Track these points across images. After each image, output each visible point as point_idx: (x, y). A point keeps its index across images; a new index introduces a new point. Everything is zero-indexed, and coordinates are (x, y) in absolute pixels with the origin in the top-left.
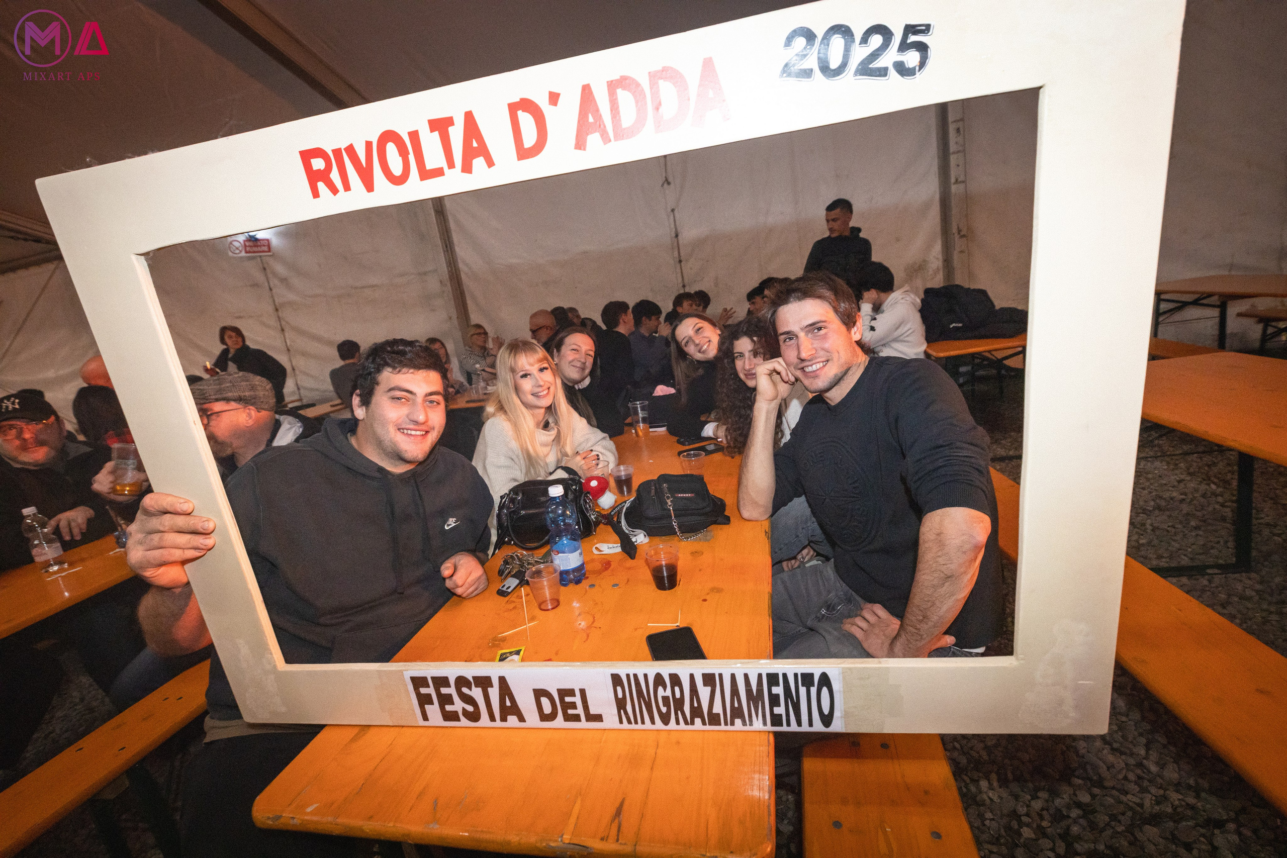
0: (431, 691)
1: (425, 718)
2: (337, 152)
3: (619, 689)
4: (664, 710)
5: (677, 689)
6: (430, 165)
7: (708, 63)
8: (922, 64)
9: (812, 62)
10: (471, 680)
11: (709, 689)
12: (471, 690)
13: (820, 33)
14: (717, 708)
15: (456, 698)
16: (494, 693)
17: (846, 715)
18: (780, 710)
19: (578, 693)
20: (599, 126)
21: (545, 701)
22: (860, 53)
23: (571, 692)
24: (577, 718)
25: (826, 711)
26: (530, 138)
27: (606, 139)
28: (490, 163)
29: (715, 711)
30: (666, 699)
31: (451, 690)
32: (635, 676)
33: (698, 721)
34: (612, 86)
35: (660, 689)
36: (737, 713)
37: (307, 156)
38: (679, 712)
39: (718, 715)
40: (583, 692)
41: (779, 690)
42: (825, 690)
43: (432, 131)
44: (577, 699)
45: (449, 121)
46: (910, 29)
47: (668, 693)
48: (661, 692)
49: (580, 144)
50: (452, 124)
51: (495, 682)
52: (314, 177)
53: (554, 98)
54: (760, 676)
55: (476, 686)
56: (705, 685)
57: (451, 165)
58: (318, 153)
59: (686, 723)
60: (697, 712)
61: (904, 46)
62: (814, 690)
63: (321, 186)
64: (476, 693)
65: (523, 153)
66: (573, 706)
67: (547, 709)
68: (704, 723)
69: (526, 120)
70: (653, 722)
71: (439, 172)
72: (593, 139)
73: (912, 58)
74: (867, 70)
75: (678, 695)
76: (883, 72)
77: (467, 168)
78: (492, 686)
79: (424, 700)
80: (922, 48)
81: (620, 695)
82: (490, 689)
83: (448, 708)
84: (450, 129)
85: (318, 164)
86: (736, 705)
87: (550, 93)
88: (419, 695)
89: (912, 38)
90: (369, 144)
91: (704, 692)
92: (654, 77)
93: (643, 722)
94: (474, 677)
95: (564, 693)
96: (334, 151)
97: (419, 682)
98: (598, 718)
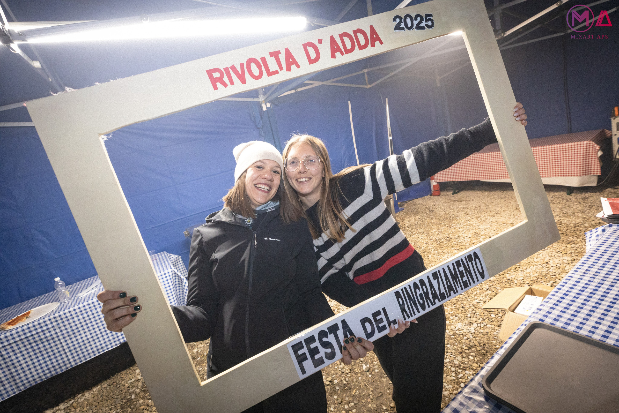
0: (305, 350)
1: (304, 372)
2: (226, 69)
3: (400, 299)
4: (421, 302)
5: (424, 287)
6: (271, 70)
7: (372, 28)
8: (433, 25)
9: (402, 25)
10: (327, 331)
11: (436, 280)
12: (328, 338)
13: (403, 17)
14: (443, 290)
15: (320, 348)
16: (340, 333)
17: (488, 269)
18: (465, 279)
19: (382, 312)
20: (339, 50)
21: (367, 325)
22: (416, 22)
23: (378, 313)
24: (384, 328)
25: (481, 271)
26: (313, 56)
27: (342, 54)
28: (298, 66)
29: (442, 292)
30: (421, 295)
31: (317, 344)
32: (405, 288)
33: (437, 301)
34: (341, 36)
35: (417, 290)
36: (450, 288)
37: (210, 73)
38: (428, 300)
39: (444, 293)
40: (384, 309)
41: (462, 268)
42: (477, 260)
43: (271, 57)
44: (382, 316)
45: (279, 52)
46: (427, 16)
47: (421, 291)
48: (418, 292)
49: (333, 56)
50: (280, 53)
51: (340, 326)
52: (214, 82)
53: (320, 41)
54: (453, 264)
55: (330, 334)
56: (434, 280)
57: (281, 69)
58: (217, 70)
59: (432, 305)
60: (435, 296)
61: (427, 20)
62: (473, 262)
63: (218, 84)
64: (331, 338)
65: (311, 62)
66: (381, 320)
67: (369, 329)
68: (439, 301)
69: (311, 50)
70: (419, 312)
71: (276, 72)
72: (338, 54)
73: (430, 23)
74: (419, 27)
75: (425, 291)
76: (423, 28)
77: (289, 69)
78: (339, 329)
79: (301, 359)
80: (432, 20)
81: (401, 303)
82: (338, 332)
83: (317, 357)
84: (279, 55)
85: (216, 75)
86: (449, 284)
87: (318, 39)
88: (298, 357)
89: (428, 18)
90: (242, 65)
91: (435, 283)
92: (355, 32)
93: (415, 314)
94: (328, 328)
95: (376, 314)
96: (224, 69)
97: (297, 347)
98: (394, 322)
